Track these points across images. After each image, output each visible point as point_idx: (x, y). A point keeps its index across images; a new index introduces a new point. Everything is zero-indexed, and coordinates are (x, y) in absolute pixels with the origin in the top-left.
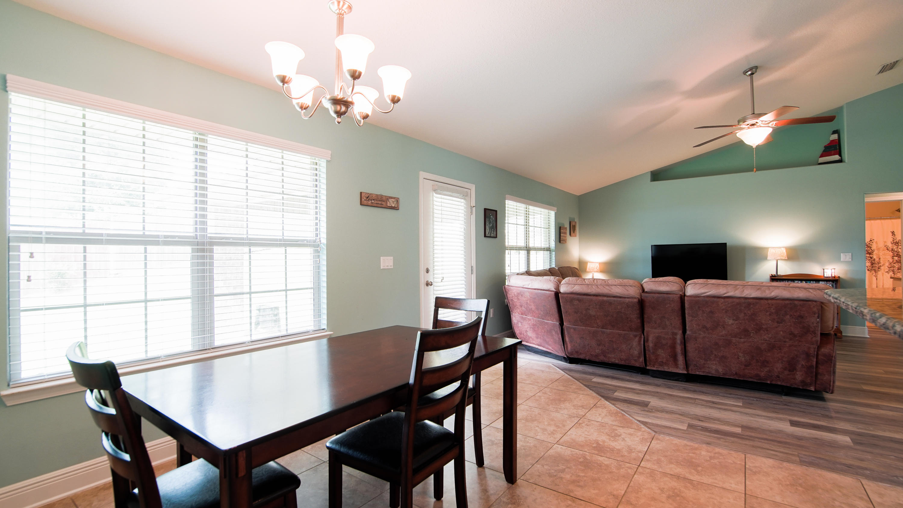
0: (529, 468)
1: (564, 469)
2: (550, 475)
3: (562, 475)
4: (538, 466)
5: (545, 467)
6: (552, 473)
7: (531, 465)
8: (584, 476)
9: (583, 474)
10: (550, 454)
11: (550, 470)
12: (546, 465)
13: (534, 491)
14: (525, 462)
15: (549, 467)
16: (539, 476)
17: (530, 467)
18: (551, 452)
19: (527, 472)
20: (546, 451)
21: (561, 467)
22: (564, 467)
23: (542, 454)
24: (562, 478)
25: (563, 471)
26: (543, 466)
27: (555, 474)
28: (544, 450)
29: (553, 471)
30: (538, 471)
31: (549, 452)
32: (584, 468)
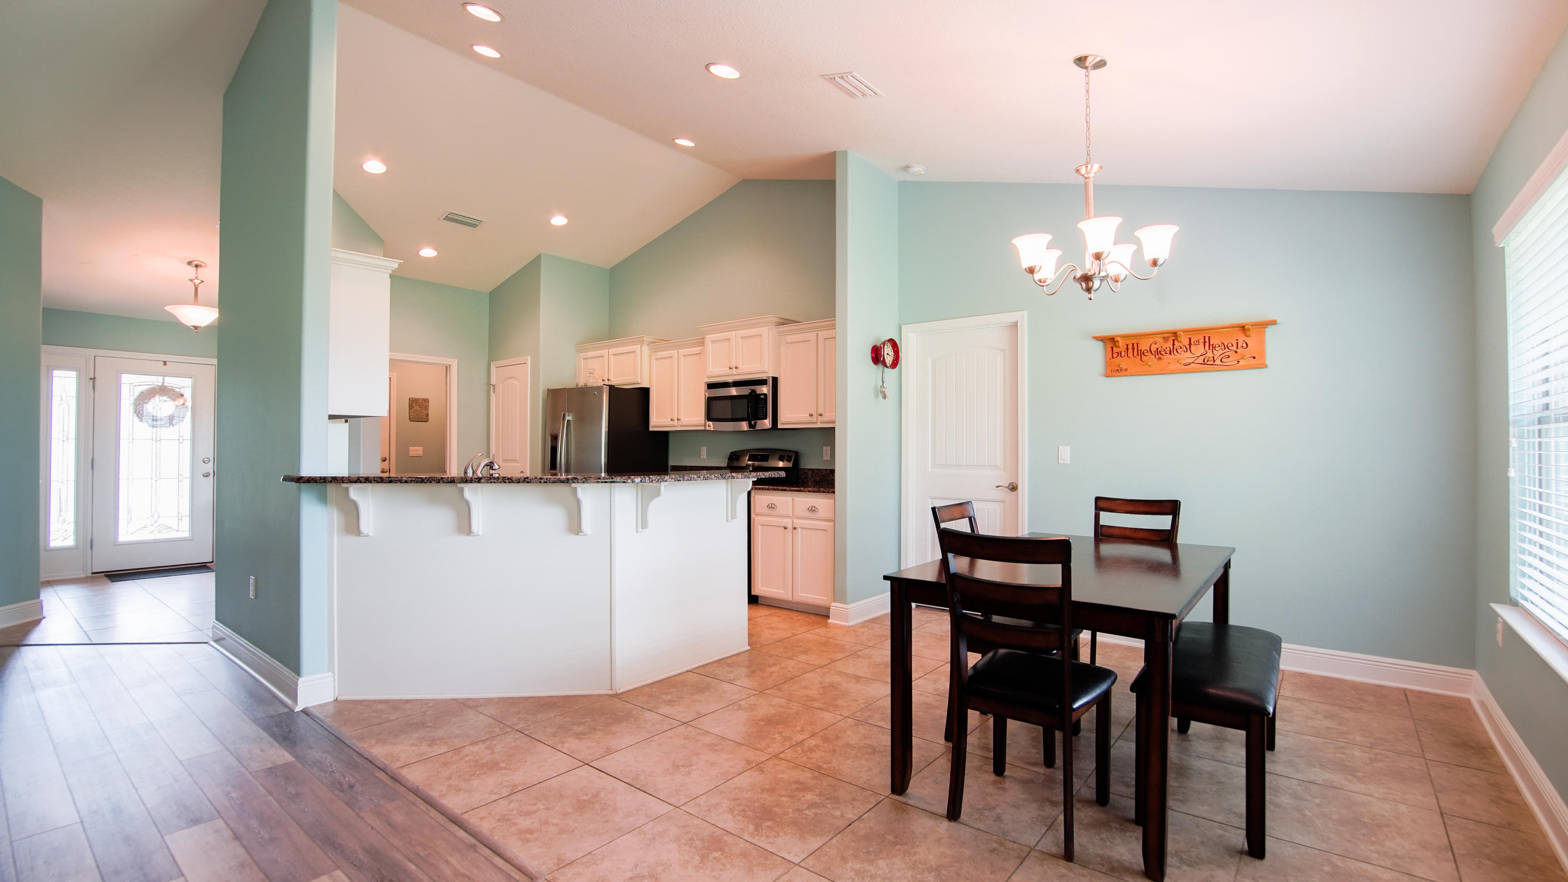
0: (869, 813)
1: (808, 808)
2: (836, 800)
3: (817, 799)
4: (850, 816)
5: (840, 814)
6: (831, 804)
7: (863, 819)
8: (782, 796)
9: (783, 799)
10: (819, 838)
11: (833, 808)
12: (835, 817)
13: (868, 780)
14: (872, 825)
15: (831, 813)
16: (854, 799)
17: (866, 815)
18: (814, 843)
19: (872, 806)
20: (824, 847)
21: (810, 813)
22: (807, 812)
23: (834, 841)
24: (820, 795)
25: (812, 805)
26: (842, 816)
27: (828, 801)
28: (827, 850)
29: (829, 806)
30: (853, 807)
31: (820, 844)
32: (773, 808)
